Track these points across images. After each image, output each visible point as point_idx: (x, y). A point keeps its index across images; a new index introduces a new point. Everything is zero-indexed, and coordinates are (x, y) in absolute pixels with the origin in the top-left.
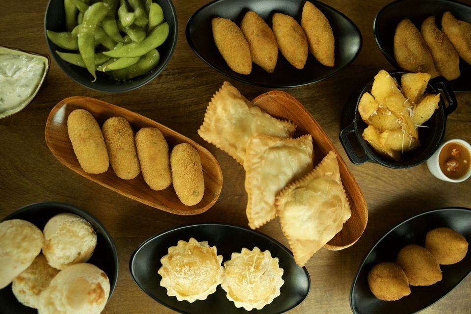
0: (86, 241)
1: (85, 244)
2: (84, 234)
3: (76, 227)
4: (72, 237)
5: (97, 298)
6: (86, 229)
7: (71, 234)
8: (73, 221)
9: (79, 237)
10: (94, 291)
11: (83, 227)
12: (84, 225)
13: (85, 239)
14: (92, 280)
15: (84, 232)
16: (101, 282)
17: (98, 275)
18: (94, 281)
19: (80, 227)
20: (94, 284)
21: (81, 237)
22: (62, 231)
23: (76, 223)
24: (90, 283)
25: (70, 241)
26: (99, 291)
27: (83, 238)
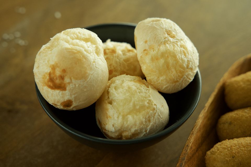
0: (118, 117)
1: (116, 116)
2: (127, 121)
3: (142, 118)
4: (134, 105)
5: (52, 76)
6: (132, 127)
7: (138, 107)
8: (149, 121)
9: (129, 113)
10: (62, 78)
11: (135, 125)
12: (136, 129)
13: (121, 118)
14: (75, 85)
15: (129, 122)
16: (64, 92)
17: (73, 96)
18: (71, 86)
19: (138, 123)
20: (69, 83)
21: (127, 115)
22: (148, 101)
23: (146, 122)
24: (73, 80)
25: (130, 101)
26: (58, 81)
27: (124, 117)
